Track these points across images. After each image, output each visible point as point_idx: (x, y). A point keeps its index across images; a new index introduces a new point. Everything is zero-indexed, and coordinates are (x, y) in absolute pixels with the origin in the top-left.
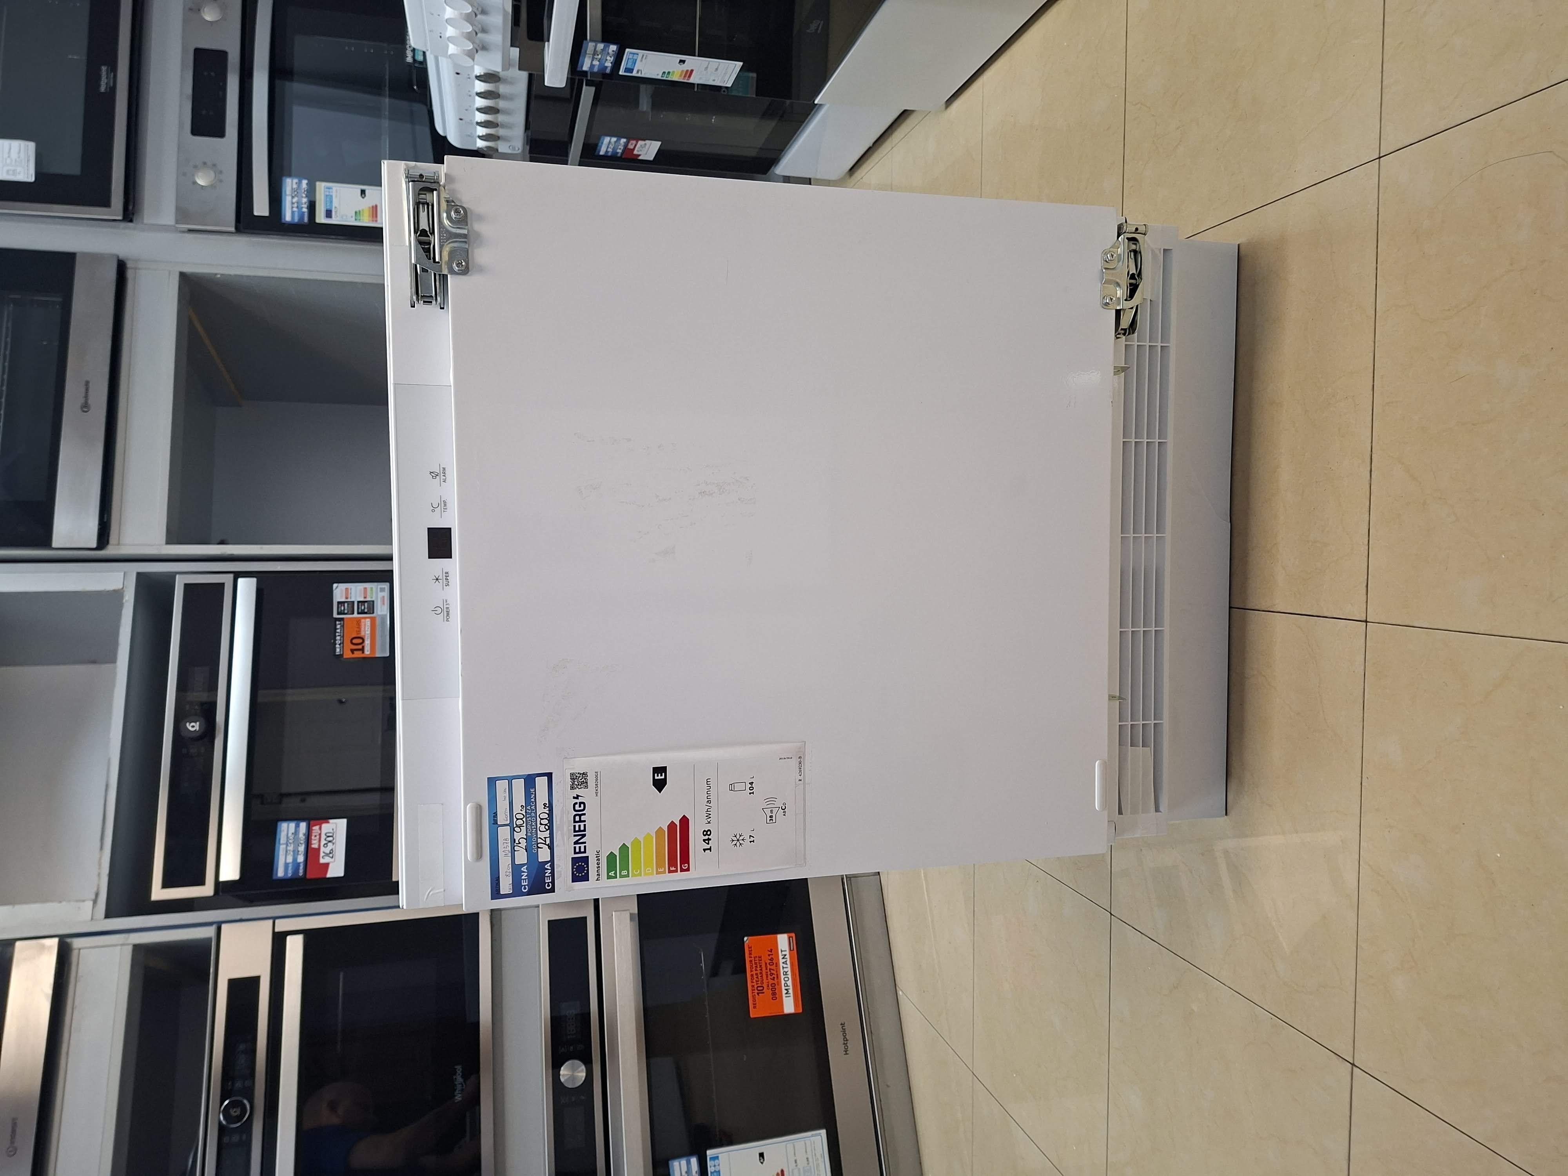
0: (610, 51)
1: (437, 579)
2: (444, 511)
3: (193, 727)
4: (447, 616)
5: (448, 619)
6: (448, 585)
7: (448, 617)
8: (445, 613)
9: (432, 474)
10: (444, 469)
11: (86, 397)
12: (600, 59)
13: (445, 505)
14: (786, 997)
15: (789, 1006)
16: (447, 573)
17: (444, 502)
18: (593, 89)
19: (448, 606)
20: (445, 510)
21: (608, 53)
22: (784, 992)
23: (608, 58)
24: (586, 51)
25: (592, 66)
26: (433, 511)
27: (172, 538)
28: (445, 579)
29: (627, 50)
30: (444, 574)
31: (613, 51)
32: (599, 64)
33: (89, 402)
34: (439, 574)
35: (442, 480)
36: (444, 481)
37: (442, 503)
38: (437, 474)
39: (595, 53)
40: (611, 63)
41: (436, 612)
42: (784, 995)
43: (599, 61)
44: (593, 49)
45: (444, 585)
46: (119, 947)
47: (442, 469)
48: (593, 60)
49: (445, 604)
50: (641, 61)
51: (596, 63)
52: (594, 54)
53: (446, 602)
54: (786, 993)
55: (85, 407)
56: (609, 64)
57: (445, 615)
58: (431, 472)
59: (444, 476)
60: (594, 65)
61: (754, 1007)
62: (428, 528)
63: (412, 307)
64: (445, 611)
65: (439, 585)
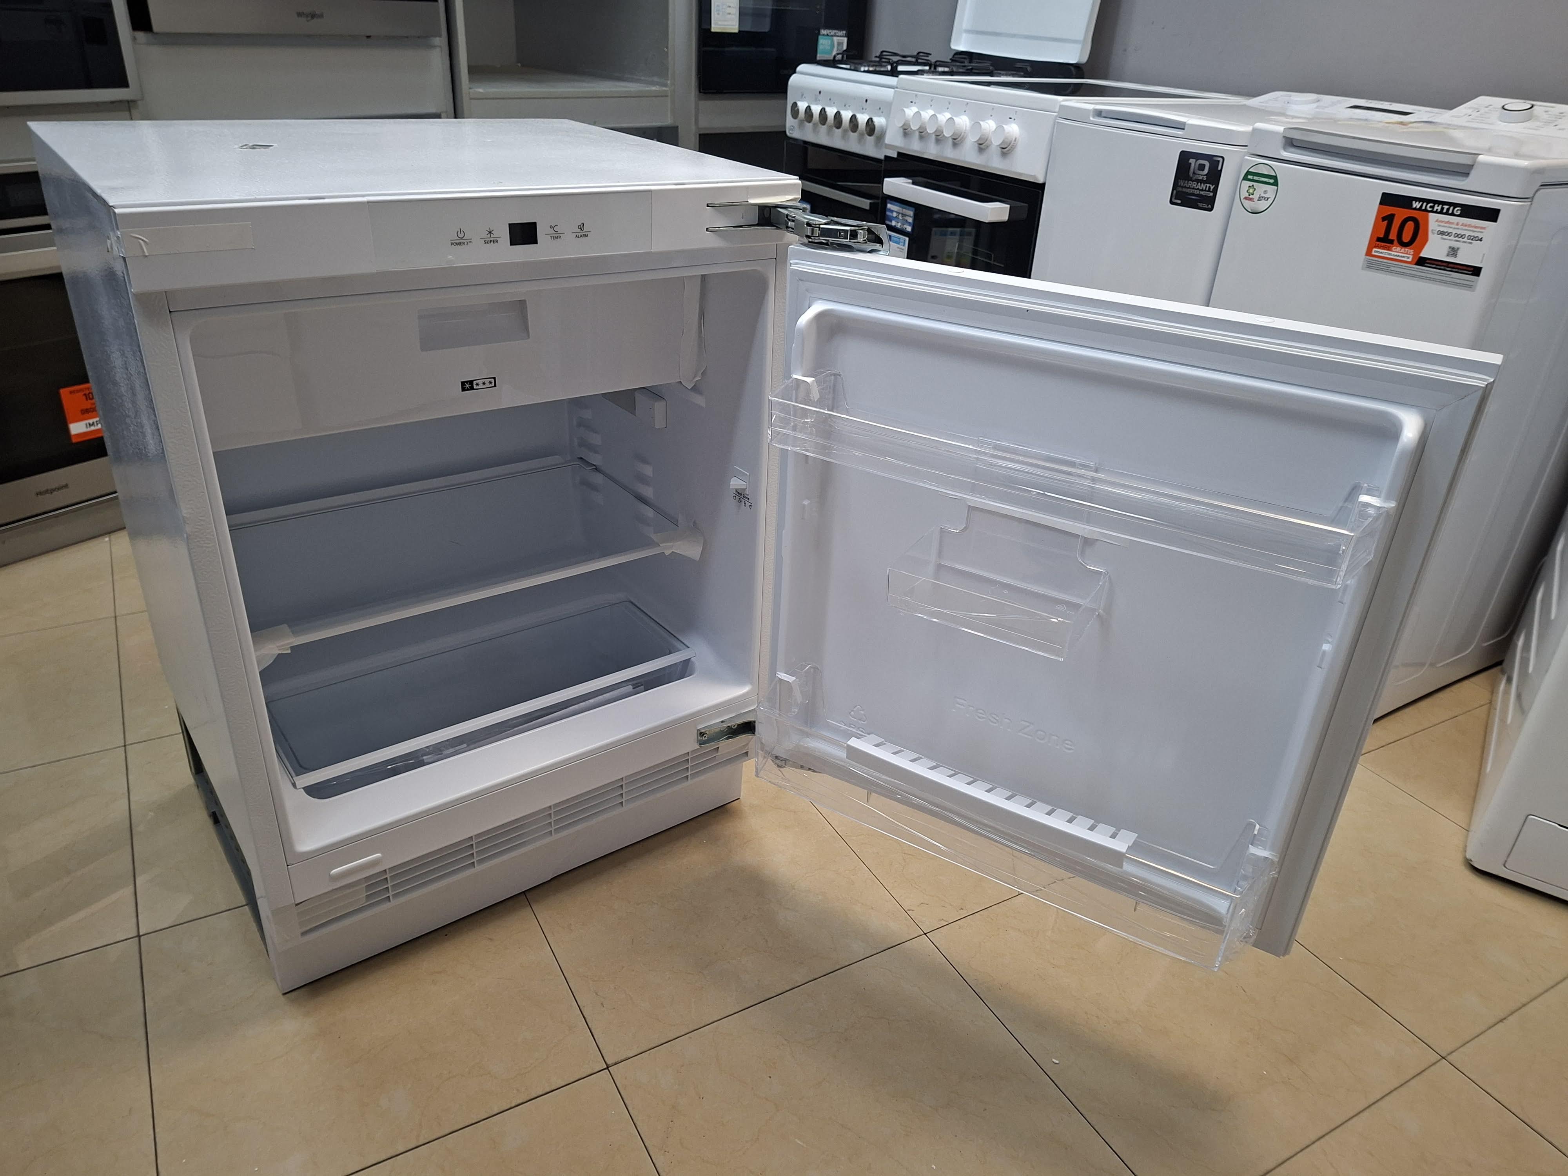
0: (905, 226)
1: (490, 232)
2: (551, 237)
4: (456, 243)
5: (453, 244)
6: (486, 242)
7: (455, 244)
9: (582, 224)
10: (587, 236)
12: (898, 218)
13: (557, 238)
14: (86, 424)
15: (77, 428)
16: (497, 241)
17: (560, 237)
18: (867, 207)
19: (466, 244)
21: (903, 225)
22: (91, 421)
23: (899, 224)
24: (905, 208)
25: (892, 211)
26: (551, 227)
28: (491, 239)
29: (907, 239)
30: (495, 239)
31: (906, 228)
32: (894, 217)
34: (496, 234)
35: (577, 234)
36: (576, 236)
37: (558, 235)
38: (582, 229)
39: (904, 215)
40: (895, 226)
42: (87, 422)
43: (896, 217)
44: (908, 214)
45: (485, 239)
47: (586, 233)
48: (897, 212)
49: (468, 241)
50: (898, 248)
51: (895, 214)
52: (902, 214)
53: (470, 242)
54: (90, 424)
56: (894, 223)
57: (457, 241)
59: (581, 236)
60: (892, 213)
61: (71, 392)
62: (535, 223)
63: (707, 204)
64: (460, 241)
65: (485, 234)
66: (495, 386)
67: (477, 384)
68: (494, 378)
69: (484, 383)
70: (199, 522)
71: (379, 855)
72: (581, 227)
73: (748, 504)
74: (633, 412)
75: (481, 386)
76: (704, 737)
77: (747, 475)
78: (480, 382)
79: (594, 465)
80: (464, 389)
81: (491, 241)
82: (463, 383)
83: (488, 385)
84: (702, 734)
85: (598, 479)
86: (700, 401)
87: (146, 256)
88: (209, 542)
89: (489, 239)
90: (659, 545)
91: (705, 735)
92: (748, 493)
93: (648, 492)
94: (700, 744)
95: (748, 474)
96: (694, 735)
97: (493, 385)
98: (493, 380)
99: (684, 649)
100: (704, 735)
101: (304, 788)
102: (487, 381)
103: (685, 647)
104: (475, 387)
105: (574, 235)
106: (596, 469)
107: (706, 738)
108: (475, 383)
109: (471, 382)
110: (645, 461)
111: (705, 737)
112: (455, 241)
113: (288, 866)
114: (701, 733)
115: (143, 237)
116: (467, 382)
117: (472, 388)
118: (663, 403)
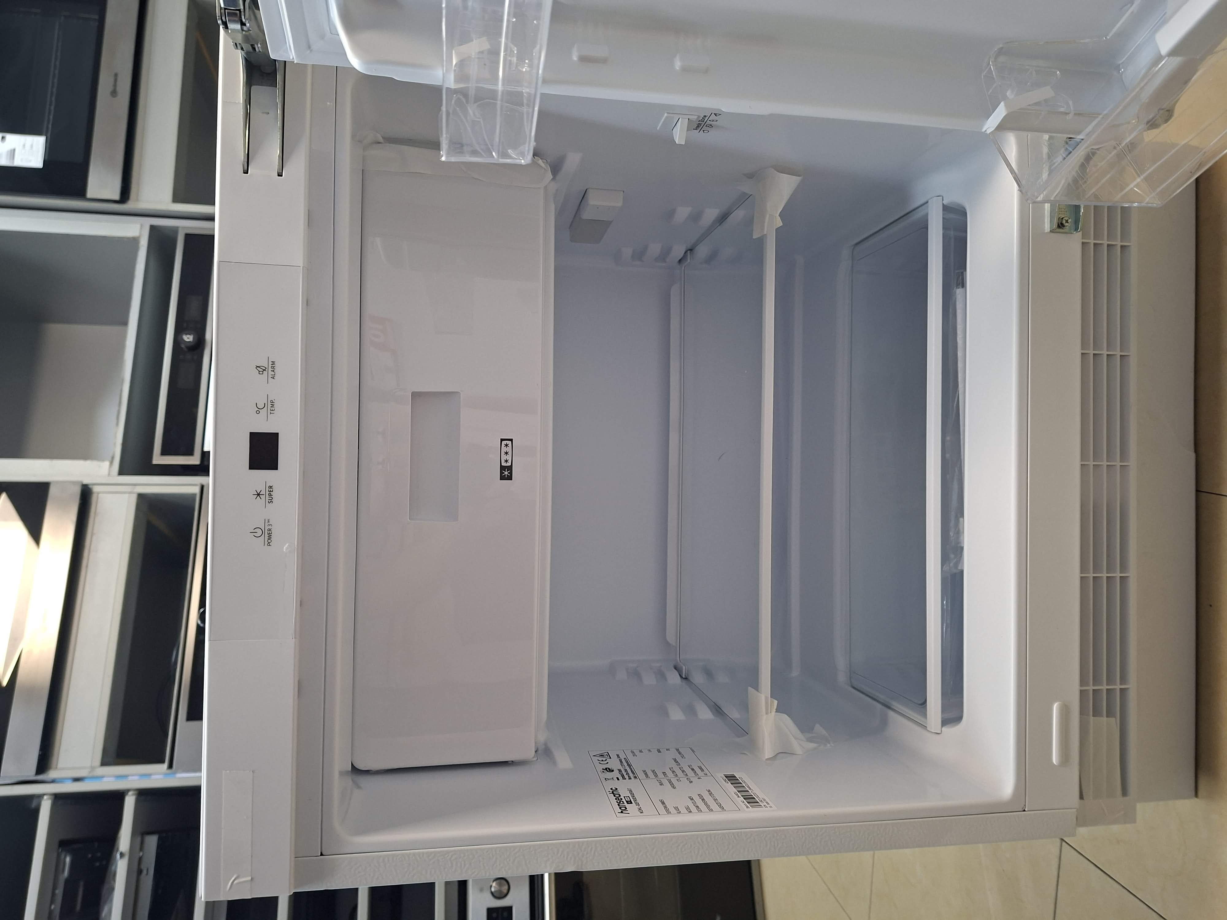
1: (258, 495)
3: (188, 338)
4: (269, 539)
5: (269, 543)
6: (271, 501)
7: (269, 541)
8: (267, 536)
9: (257, 368)
10: (273, 363)
11: (115, 85)
13: (273, 406)
16: (271, 487)
17: (272, 402)
19: (270, 527)
20: (272, 412)
26: (258, 412)
27: (177, 199)
28: (268, 493)
30: (267, 489)
33: (118, 89)
34: (261, 488)
35: (270, 376)
36: (273, 378)
37: (269, 403)
38: (264, 368)
41: (254, 534)
45: (267, 501)
46: (127, 495)
47: (270, 364)
49: (266, 524)
53: (269, 521)
55: (114, 93)
57: (267, 538)
58: (257, 367)
59: (273, 371)
62: (250, 433)
63: (244, 173)
64: (266, 534)
65: (261, 501)
66: (511, 440)
67: (506, 461)
68: (502, 440)
69: (506, 453)
70: (564, 856)
71: (1055, 707)
72: (261, 370)
73: (713, 117)
74: (610, 222)
75: (509, 457)
76: (1067, 224)
77: (667, 117)
78: (504, 457)
79: (686, 252)
80: (510, 478)
81: (270, 495)
82: (502, 478)
83: (509, 449)
84: (1061, 225)
85: (702, 251)
86: (573, 160)
87: (252, 879)
88: (590, 848)
89: (267, 496)
90: (765, 235)
91: (1064, 222)
92: (696, 117)
93: (711, 214)
94: (1076, 229)
95: (666, 114)
96: (1060, 238)
97: (509, 443)
98: (504, 442)
99: (928, 207)
100: (1062, 224)
101: (942, 726)
102: (504, 449)
103: (926, 205)
104: (509, 464)
105: (270, 380)
106: (691, 250)
107: (1069, 221)
108: (504, 464)
109: (502, 468)
110: (671, 214)
111: (1067, 221)
112: (266, 540)
113: (1024, 811)
114: (1059, 227)
115: (230, 879)
116: (501, 473)
117: (510, 468)
118: (591, 195)
